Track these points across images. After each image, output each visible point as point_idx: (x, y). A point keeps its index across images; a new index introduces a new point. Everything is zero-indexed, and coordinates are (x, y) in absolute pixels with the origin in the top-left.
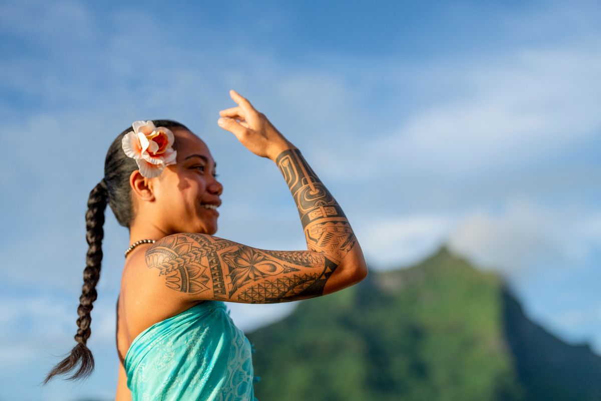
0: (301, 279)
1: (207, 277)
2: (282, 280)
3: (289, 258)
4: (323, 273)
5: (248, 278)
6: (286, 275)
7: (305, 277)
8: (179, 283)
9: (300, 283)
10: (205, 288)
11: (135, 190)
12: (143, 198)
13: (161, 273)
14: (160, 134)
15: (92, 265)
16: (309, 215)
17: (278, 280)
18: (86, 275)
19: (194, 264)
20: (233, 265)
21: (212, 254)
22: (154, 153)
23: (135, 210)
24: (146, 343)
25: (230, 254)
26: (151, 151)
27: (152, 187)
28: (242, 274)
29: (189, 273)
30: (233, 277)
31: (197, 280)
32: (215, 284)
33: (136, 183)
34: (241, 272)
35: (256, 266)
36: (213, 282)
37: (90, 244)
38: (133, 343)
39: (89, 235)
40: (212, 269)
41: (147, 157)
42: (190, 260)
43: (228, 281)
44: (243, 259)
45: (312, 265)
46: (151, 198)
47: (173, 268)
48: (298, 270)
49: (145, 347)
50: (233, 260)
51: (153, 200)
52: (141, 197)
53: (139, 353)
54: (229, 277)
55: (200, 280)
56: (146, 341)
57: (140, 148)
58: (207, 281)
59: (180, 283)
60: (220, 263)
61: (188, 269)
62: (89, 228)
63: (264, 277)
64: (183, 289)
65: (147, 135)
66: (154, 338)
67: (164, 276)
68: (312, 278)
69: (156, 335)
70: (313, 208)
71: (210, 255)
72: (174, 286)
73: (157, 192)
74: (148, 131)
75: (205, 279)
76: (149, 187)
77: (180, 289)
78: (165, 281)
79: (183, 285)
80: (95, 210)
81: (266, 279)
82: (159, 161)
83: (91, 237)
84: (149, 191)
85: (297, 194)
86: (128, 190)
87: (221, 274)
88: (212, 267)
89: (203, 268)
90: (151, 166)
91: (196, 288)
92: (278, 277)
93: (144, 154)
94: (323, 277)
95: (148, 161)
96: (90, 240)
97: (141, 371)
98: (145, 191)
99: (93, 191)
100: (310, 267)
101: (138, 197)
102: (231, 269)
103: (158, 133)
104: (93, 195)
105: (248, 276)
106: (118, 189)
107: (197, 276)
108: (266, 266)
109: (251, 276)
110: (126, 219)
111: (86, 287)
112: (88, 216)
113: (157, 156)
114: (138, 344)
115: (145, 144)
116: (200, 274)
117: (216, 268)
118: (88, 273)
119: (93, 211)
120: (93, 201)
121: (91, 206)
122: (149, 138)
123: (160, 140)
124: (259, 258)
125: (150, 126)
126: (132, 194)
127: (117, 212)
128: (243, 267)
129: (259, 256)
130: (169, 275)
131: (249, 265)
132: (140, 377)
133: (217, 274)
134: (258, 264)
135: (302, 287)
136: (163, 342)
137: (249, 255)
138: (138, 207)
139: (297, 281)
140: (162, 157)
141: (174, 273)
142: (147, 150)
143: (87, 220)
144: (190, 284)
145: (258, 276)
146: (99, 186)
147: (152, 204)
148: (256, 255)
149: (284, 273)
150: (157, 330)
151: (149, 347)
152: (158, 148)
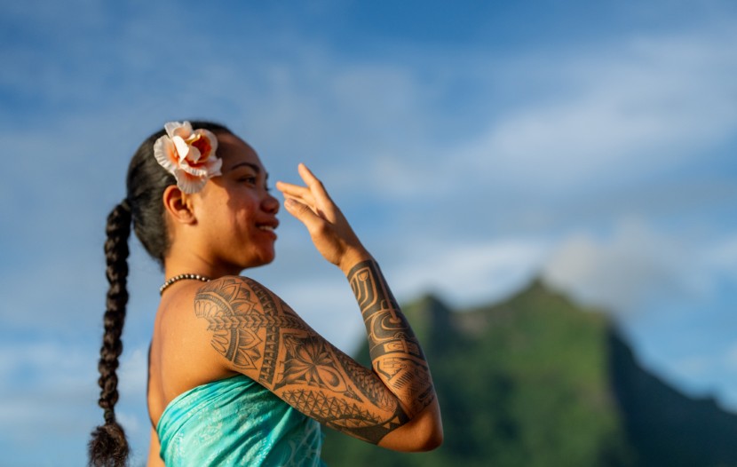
0: (360, 412)
1: (258, 353)
2: (338, 402)
3: (358, 380)
4: (388, 421)
5: (303, 378)
6: (346, 398)
7: (365, 413)
8: (225, 346)
9: (357, 417)
10: (251, 366)
11: (170, 209)
12: (182, 221)
13: (210, 327)
14: (201, 137)
15: (115, 308)
16: (385, 346)
17: (334, 399)
18: (109, 323)
19: (250, 331)
20: (292, 353)
21: (274, 329)
22: (195, 162)
23: (171, 236)
24: (185, 409)
25: (294, 338)
26: (190, 159)
27: (192, 206)
28: (299, 369)
29: (240, 339)
30: (287, 367)
31: (247, 351)
32: (264, 366)
33: (172, 202)
34: (298, 366)
35: (319, 368)
36: (264, 363)
37: (112, 283)
38: (169, 406)
39: (111, 271)
40: (267, 346)
41: (185, 167)
42: (247, 324)
43: (280, 369)
44: (307, 351)
45: (380, 404)
46: (192, 219)
47: (225, 326)
48: (360, 401)
49: (183, 414)
50: (295, 346)
51: (194, 222)
52: (178, 219)
53: (176, 419)
54: (283, 366)
55: (250, 353)
56: (185, 406)
57: (176, 155)
58: (256, 358)
59: (227, 347)
60: (278, 343)
61: (240, 334)
62: (109, 262)
63: (320, 387)
64: (228, 356)
65: (185, 138)
66: (196, 403)
67: (213, 332)
68: (372, 420)
69: (198, 400)
70: (391, 338)
71: (271, 329)
72: (220, 347)
73: (198, 212)
74: (186, 133)
75: (256, 355)
76: (189, 206)
77: (225, 354)
78: (212, 338)
79: (229, 351)
80: (117, 239)
81: (323, 390)
82: (202, 172)
83: (114, 274)
84: (188, 211)
85: (371, 319)
86: (161, 210)
87: (275, 357)
88: (268, 343)
89: (258, 340)
90: (190, 177)
91: (243, 361)
92: (336, 395)
93: (182, 163)
94: (387, 426)
95: (188, 171)
96: (112, 278)
97: (178, 443)
98: (183, 212)
99: (111, 215)
100: (376, 405)
101: (174, 219)
102: (288, 356)
103: (199, 137)
104: (112, 219)
105: (304, 375)
106: (147, 210)
107: (248, 347)
108: (328, 373)
109: (308, 377)
110: (159, 249)
111: (109, 337)
112: (109, 247)
113: (198, 165)
114: (175, 408)
115: (184, 150)
116: (252, 345)
117: (272, 347)
118: (111, 319)
119: (114, 241)
120: (113, 227)
121: (110, 234)
122: (188, 143)
123: (201, 145)
124: (325, 360)
125: (187, 127)
126: (167, 215)
127: (146, 239)
128: (303, 362)
129: (327, 357)
130: (219, 333)
131: (311, 361)
132: (177, 450)
133: (271, 355)
134: (321, 367)
135: (357, 424)
136: (207, 409)
137: (316, 351)
138: (174, 232)
139: (355, 413)
140: (203, 167)
141: (224, 332)
142: (186, 159)
143: (106, 251)
144: (238, 353)
145: (315, 381)
146: (119, 208)
147: (192, 229)
148: (324, 354)
149: (345, 395)
150: (200, 394)
151: (189, 414)
152: (199, 155)
